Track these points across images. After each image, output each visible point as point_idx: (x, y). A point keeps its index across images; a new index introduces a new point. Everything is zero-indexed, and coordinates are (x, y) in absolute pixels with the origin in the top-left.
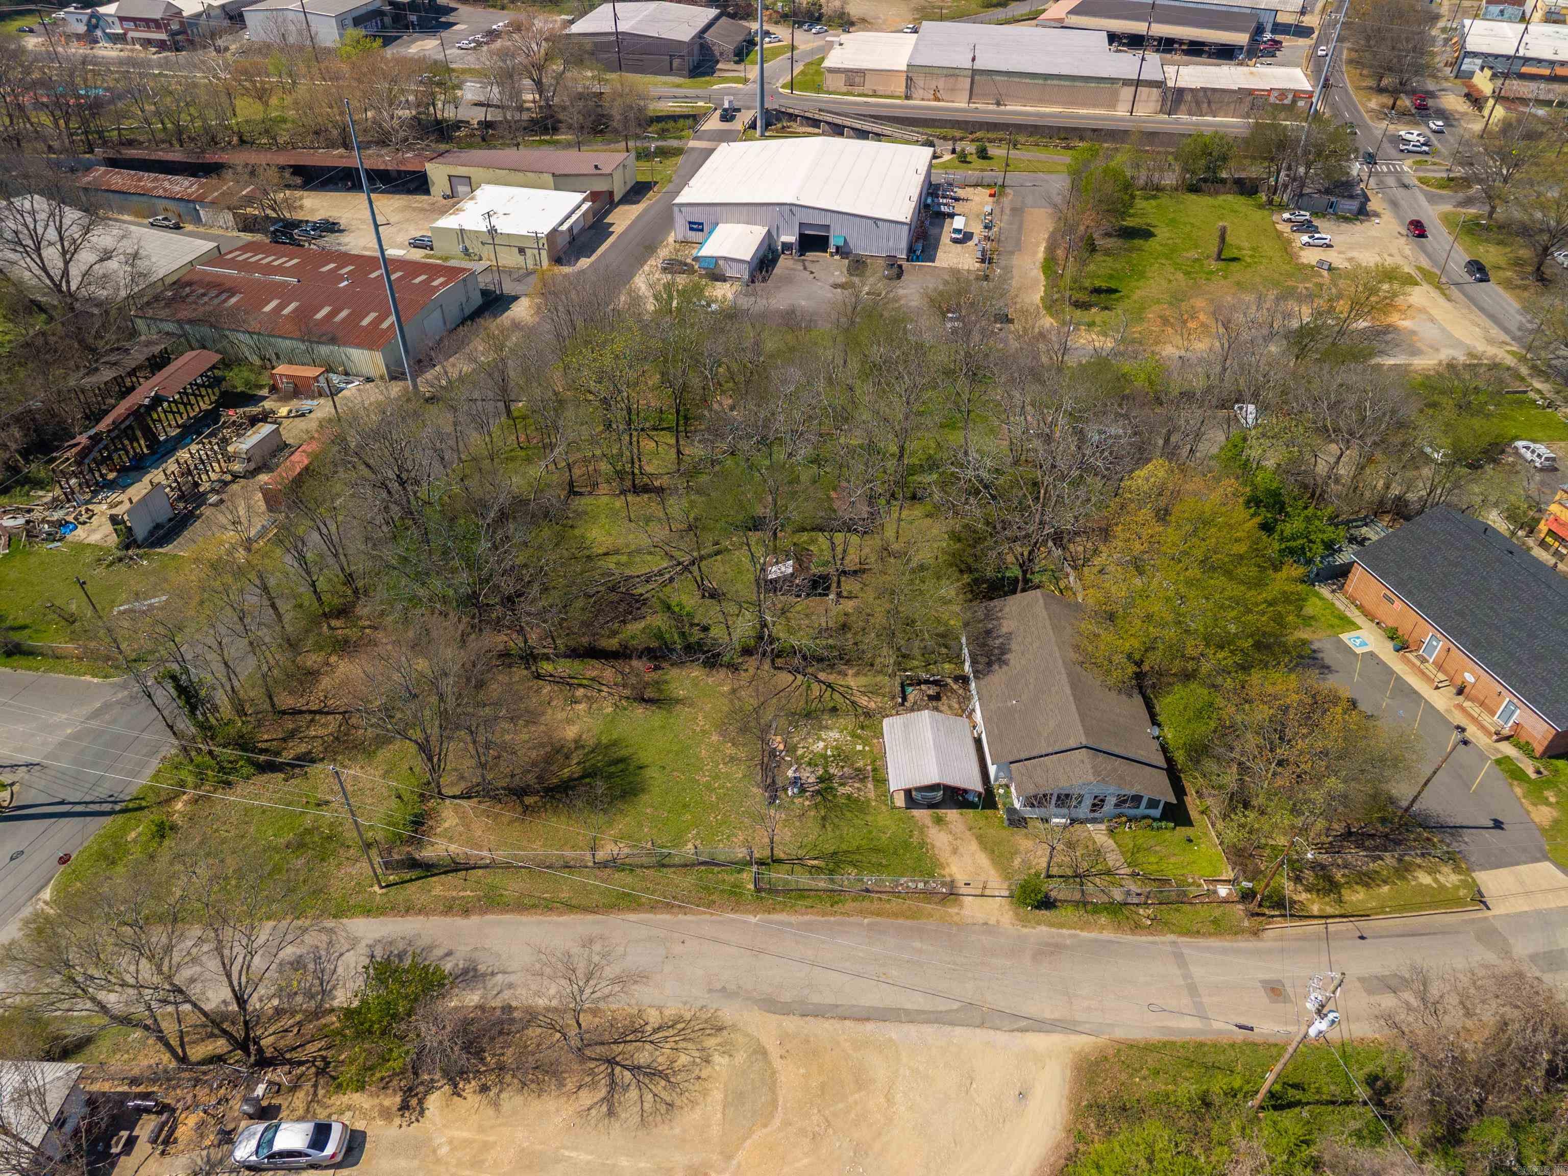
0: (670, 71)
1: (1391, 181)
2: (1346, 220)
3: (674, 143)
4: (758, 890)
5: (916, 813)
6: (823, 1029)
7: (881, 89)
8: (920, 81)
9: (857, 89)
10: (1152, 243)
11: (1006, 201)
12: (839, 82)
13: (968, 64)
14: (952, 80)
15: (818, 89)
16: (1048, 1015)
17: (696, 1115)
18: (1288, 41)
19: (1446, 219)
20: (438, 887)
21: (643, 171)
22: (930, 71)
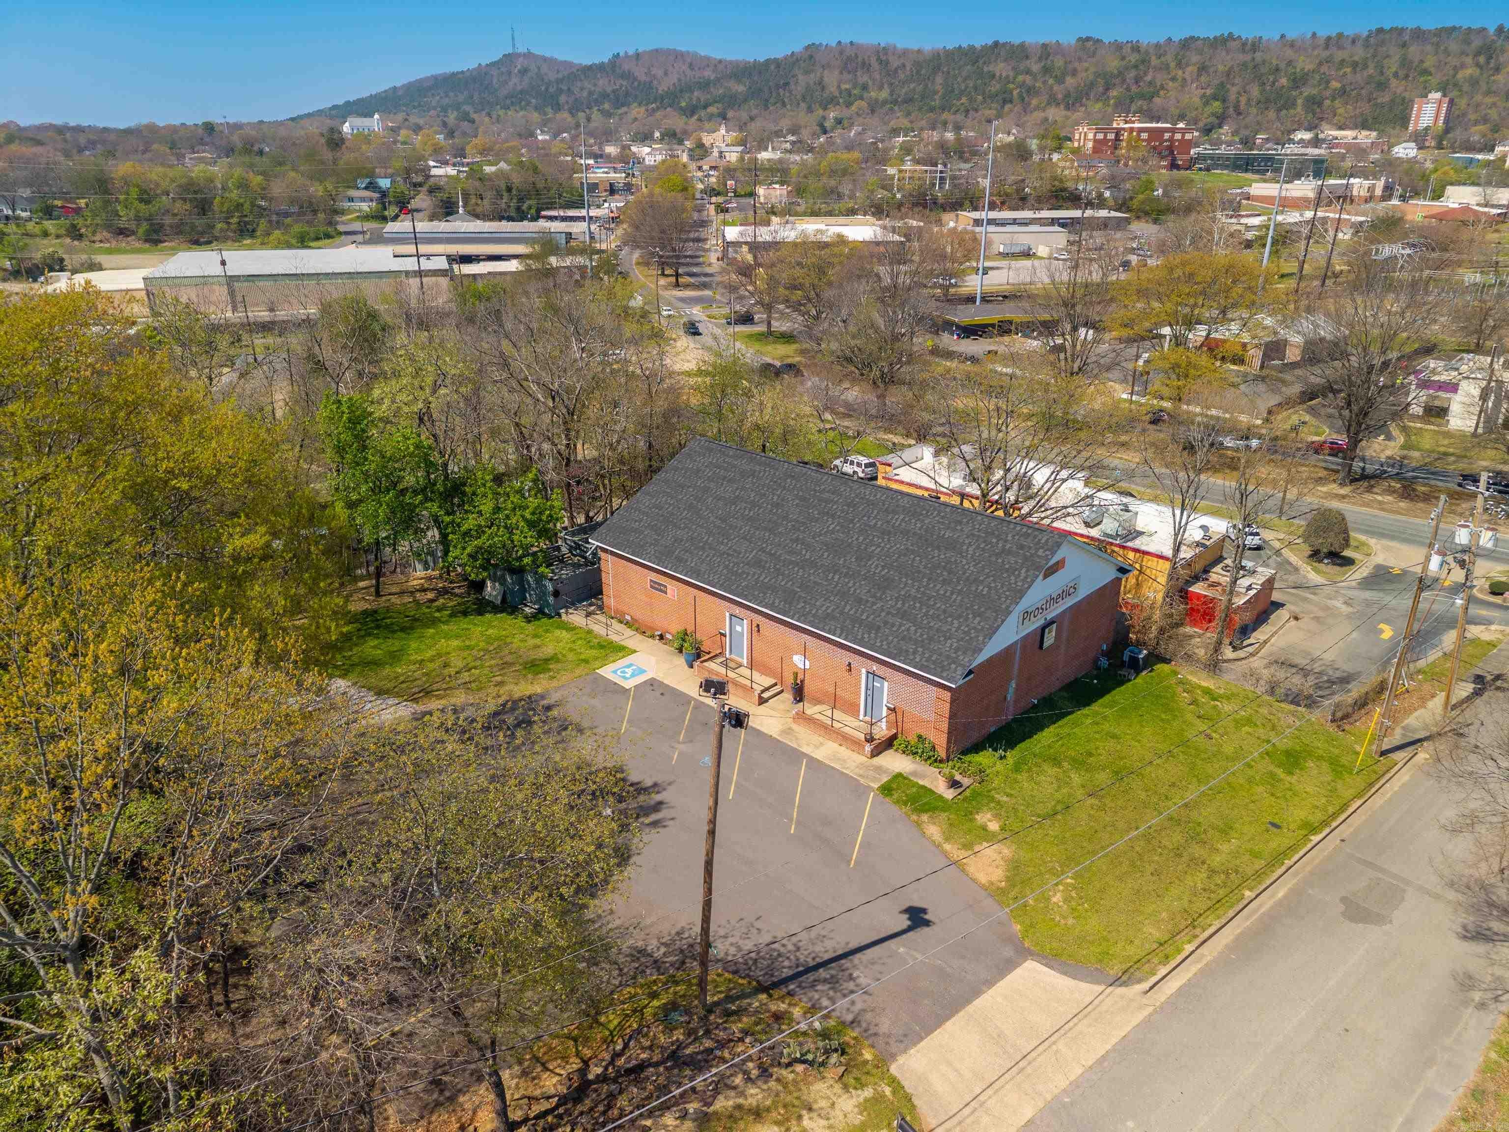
14: (206, 290)
22: (175, 282)
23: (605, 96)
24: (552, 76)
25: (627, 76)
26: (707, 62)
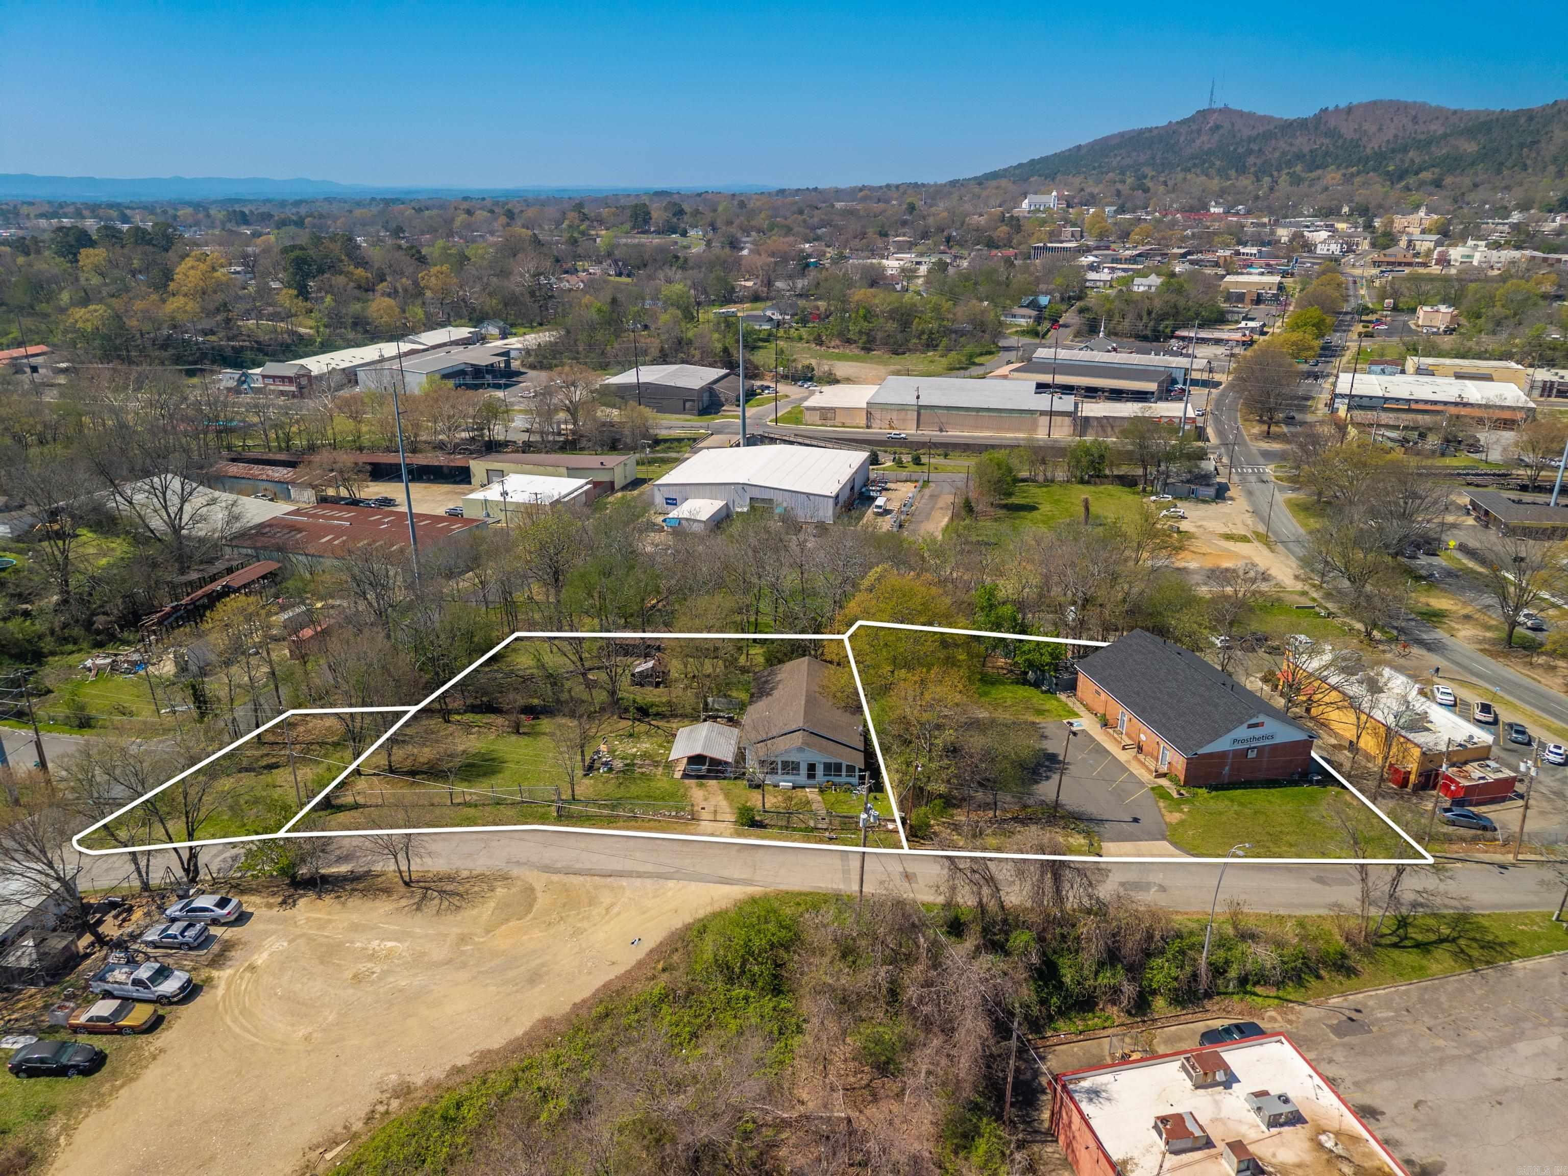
0: (684, 411)
1: (1253, 479)
2: (1204, 502)
3: (673, 455)
4: (560, 816)
5: (687, 781)
6: (577, 880)
7: (848, 422)
8: (877, 414)
9: (830, 422)
10: (1035, 514)
11: (927, 492)
12: (816, 417)
13: (914, 401)
14: (903, 413)
15: (798, 421)
16: (736, 876)
17: (475, 912)
18: (1195, 390)
19: (1290, 503)
20: (342, 817)
21: (642, 472)
22: (885, 407)
23: (1300, 157)
24: (1246, 132)
25: (1333, 134)
26: (1438, 114)
